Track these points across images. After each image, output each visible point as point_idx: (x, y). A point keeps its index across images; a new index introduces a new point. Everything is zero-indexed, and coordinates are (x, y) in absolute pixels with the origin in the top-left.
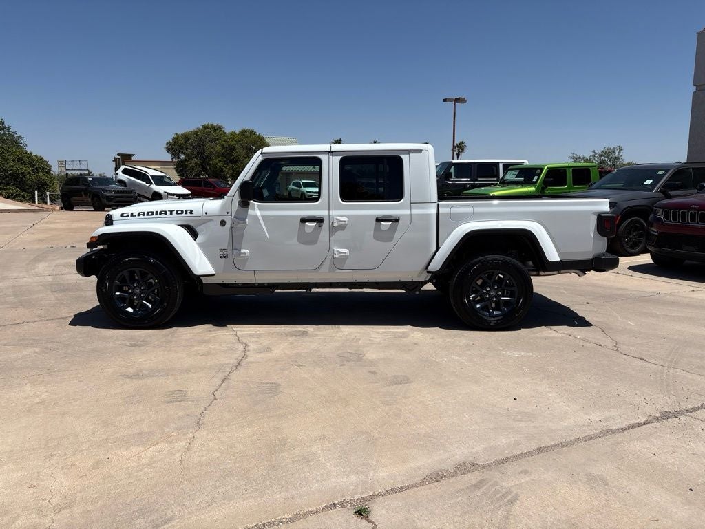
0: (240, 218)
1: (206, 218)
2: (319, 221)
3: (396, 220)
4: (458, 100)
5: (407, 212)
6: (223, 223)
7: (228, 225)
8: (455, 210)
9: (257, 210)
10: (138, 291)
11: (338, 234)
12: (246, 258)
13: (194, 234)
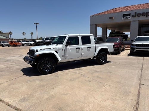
0: (66, 49)
1: (59, 49)
2: (79, 48)
3: (90, 47)
4: (37, 24)
5: (92, 46)
6: (63, 50)
7: (64, 50)
8: (98, 45)
9: (69, 47)
10: (47, 66)
11: (82, 50)
12: (67, 57)
13: (57, 53)
